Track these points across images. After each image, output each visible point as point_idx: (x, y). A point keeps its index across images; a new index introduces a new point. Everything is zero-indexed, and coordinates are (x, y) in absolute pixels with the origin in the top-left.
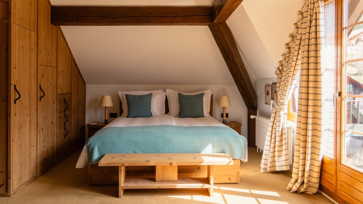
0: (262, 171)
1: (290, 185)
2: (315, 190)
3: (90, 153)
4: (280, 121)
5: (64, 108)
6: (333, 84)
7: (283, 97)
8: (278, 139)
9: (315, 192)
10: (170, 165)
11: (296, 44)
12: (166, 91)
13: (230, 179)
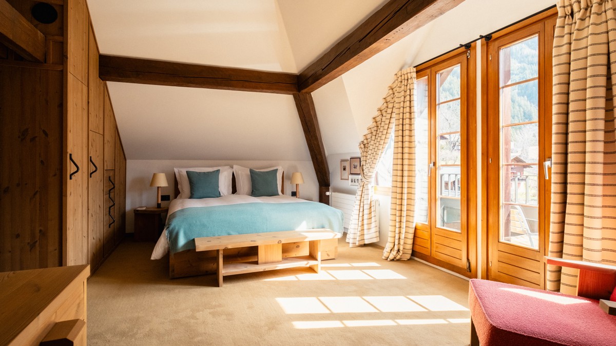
0: (351, 245)
1: (385, 254)
2: (408, 256)
3: (174, 239)
4: (368, 194)
5: (109, 189)
6: (426, 156)
7: (371, 170)
8: (366, 212)
9: (409, 258)
10: (278, 243)
11: (387, 118)
12: (232, 168)
13: (328, 255)
